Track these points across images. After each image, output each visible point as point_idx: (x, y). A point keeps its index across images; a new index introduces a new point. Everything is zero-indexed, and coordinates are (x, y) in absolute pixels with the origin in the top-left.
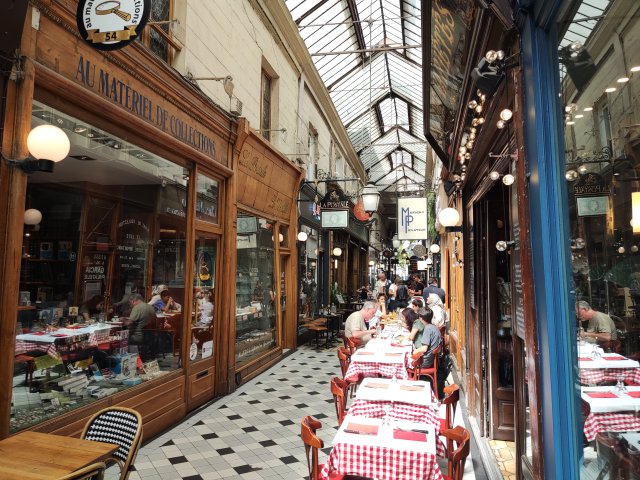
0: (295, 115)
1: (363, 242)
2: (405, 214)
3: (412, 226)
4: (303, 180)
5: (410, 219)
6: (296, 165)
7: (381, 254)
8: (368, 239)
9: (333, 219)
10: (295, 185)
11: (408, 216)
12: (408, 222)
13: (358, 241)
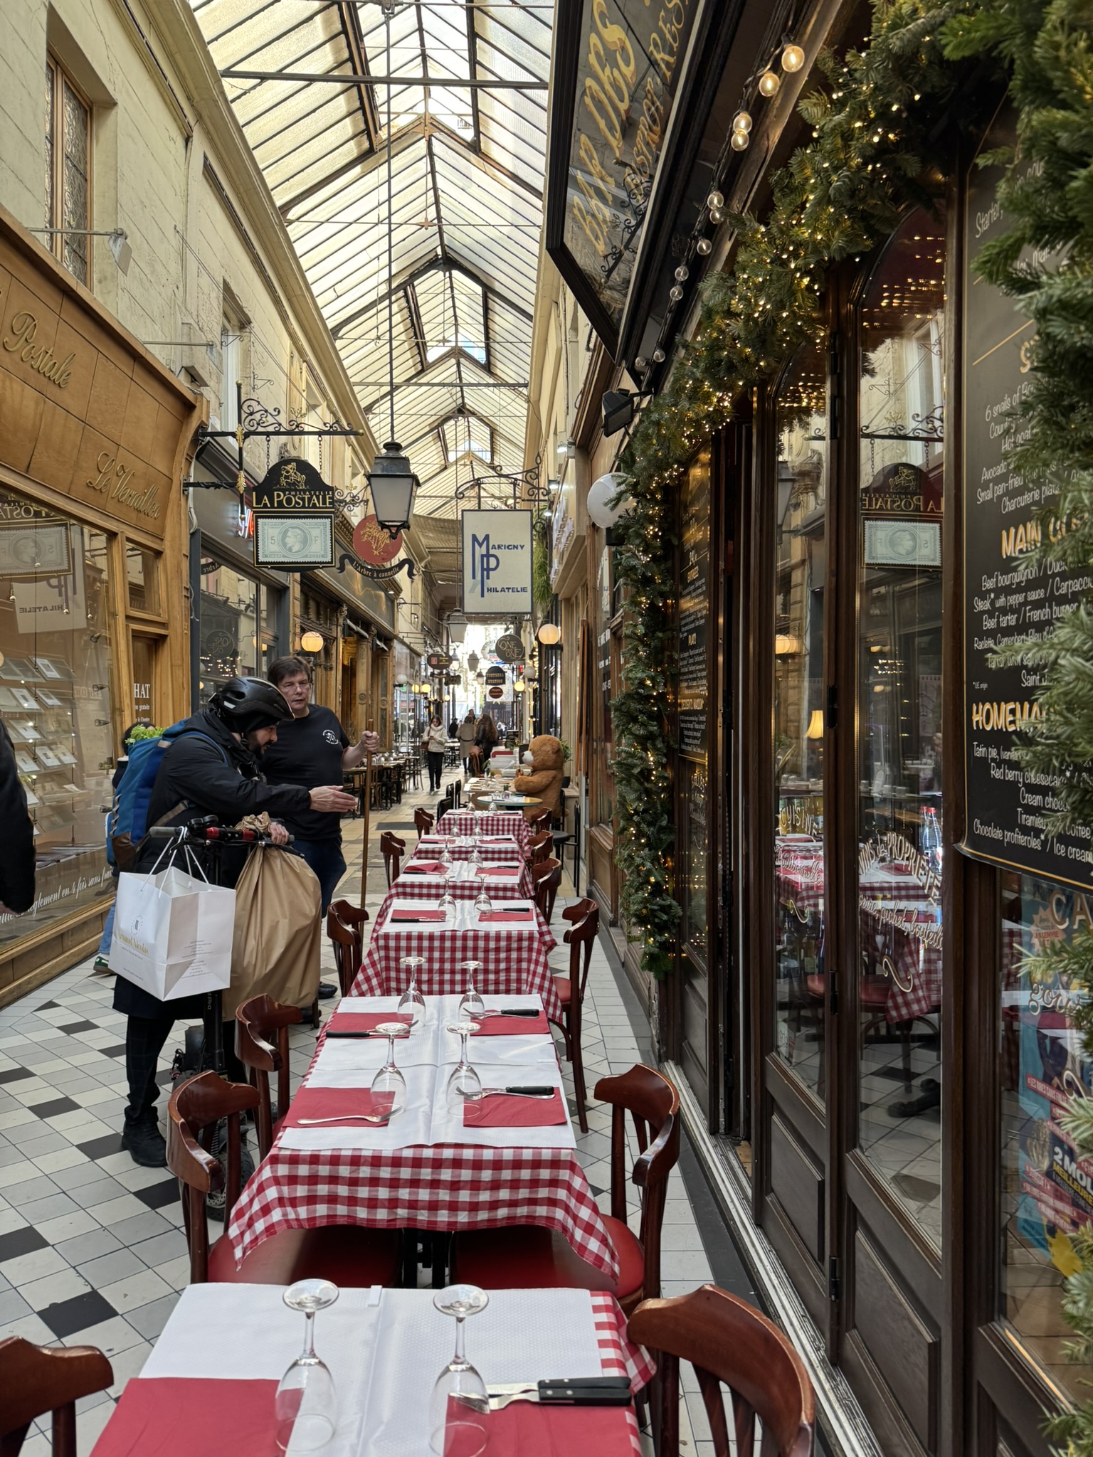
0: (175, 240)
1: (379, 626)
2: (481, 551)
3: (495, 580)
4: (202, 427)
5: (493, 562)
6: (182, 383)
7: (423, 660)
8: (393, 622)
9: (290, 540)
10: (176, 437)
11: (488, 556)
12: (487, 570)
13: (366, 623)
